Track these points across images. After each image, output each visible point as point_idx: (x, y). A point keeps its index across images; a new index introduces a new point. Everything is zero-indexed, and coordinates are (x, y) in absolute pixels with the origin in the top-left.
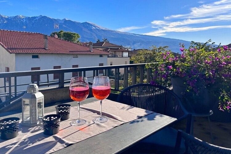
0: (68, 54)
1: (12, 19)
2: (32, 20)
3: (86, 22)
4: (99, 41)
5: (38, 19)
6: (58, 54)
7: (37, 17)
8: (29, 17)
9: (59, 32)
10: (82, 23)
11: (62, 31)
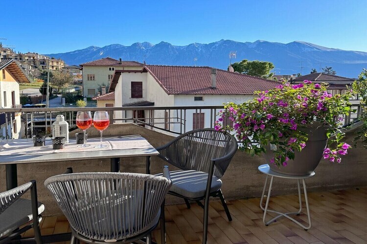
0: (245, 95)
1: (185, 49)
2: (211, 48)
3: (294, 42)
4: (314, 71)
5: (217, 45)
6: (229, 94)
7: (216, 43)
8: (206, 45)
9: (241, 63)
10: (287, 44)
11: (244, 61)
